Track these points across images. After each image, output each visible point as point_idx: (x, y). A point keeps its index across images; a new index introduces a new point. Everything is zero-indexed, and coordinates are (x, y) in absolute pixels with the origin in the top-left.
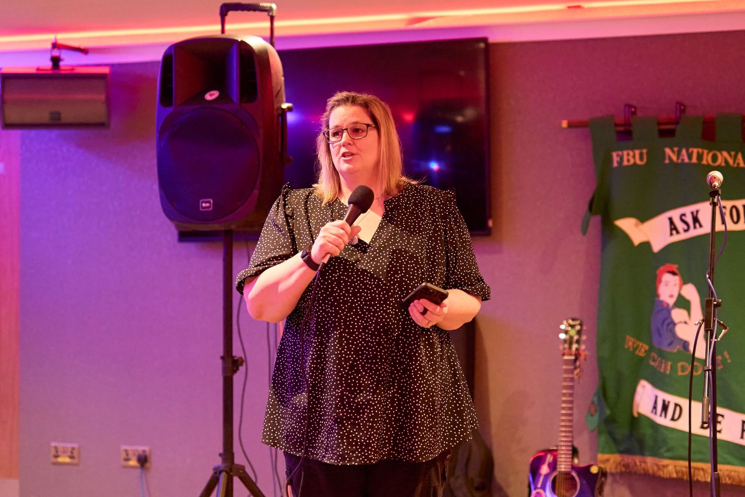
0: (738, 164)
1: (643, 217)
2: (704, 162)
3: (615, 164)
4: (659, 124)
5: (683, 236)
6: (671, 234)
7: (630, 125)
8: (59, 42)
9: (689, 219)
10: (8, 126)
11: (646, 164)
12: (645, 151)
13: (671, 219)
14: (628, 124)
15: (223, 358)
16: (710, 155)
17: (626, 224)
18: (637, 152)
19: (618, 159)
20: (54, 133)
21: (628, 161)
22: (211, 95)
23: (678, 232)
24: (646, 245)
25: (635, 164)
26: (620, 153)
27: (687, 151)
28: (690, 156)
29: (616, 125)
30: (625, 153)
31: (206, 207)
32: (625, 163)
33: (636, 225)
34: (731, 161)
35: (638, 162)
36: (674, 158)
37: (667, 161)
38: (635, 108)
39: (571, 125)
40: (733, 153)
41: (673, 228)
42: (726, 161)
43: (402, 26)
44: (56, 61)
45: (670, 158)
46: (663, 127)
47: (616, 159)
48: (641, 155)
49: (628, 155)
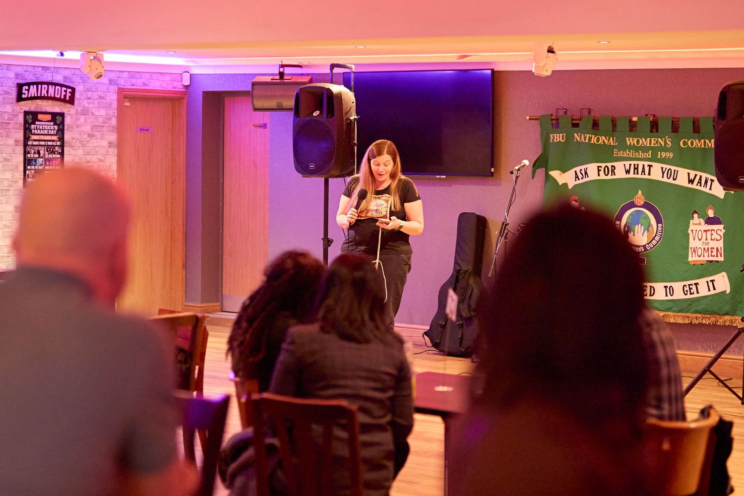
0: (610, 143)
1: (564, 171)
2: (592, 142)
3: (551, 141)
4: (572, 120)
5: (581, 181)
6: (576, 180)
7: (558, 119)
8: (285, 63)
9: (583, 172)
10: (255, 109)
11: (565, 142)
12: (565, 134)
13: (576, 172)
15: (323, 239)
16: (596, 138)
17: (555, 174)
20: (283, 113)
21: (557, 139)
22: (316, 113)
23: (579, 179)
24: (565, 185)
25: (560, 141)
26: (553, 135)
27: (584, 135)
28: (585, 138)
29: (552, 119)
30: (556, 135)
31: (312, 167)
32: (555, 141)
33: (560, 174)
34: (606, 142)
35: (562, 141)
36: (578, 139)
37: (575, 141)
38: (566, 110)
39: (530, 119)
40: (607, 137)
41: (577, 177)
42: (604, 142)
43: (455, 60)
44: (281, 75)
45: (576, 139)
46: (574, 122)
47: (552, 138)
48: (563, 136)
49: (557, 136)
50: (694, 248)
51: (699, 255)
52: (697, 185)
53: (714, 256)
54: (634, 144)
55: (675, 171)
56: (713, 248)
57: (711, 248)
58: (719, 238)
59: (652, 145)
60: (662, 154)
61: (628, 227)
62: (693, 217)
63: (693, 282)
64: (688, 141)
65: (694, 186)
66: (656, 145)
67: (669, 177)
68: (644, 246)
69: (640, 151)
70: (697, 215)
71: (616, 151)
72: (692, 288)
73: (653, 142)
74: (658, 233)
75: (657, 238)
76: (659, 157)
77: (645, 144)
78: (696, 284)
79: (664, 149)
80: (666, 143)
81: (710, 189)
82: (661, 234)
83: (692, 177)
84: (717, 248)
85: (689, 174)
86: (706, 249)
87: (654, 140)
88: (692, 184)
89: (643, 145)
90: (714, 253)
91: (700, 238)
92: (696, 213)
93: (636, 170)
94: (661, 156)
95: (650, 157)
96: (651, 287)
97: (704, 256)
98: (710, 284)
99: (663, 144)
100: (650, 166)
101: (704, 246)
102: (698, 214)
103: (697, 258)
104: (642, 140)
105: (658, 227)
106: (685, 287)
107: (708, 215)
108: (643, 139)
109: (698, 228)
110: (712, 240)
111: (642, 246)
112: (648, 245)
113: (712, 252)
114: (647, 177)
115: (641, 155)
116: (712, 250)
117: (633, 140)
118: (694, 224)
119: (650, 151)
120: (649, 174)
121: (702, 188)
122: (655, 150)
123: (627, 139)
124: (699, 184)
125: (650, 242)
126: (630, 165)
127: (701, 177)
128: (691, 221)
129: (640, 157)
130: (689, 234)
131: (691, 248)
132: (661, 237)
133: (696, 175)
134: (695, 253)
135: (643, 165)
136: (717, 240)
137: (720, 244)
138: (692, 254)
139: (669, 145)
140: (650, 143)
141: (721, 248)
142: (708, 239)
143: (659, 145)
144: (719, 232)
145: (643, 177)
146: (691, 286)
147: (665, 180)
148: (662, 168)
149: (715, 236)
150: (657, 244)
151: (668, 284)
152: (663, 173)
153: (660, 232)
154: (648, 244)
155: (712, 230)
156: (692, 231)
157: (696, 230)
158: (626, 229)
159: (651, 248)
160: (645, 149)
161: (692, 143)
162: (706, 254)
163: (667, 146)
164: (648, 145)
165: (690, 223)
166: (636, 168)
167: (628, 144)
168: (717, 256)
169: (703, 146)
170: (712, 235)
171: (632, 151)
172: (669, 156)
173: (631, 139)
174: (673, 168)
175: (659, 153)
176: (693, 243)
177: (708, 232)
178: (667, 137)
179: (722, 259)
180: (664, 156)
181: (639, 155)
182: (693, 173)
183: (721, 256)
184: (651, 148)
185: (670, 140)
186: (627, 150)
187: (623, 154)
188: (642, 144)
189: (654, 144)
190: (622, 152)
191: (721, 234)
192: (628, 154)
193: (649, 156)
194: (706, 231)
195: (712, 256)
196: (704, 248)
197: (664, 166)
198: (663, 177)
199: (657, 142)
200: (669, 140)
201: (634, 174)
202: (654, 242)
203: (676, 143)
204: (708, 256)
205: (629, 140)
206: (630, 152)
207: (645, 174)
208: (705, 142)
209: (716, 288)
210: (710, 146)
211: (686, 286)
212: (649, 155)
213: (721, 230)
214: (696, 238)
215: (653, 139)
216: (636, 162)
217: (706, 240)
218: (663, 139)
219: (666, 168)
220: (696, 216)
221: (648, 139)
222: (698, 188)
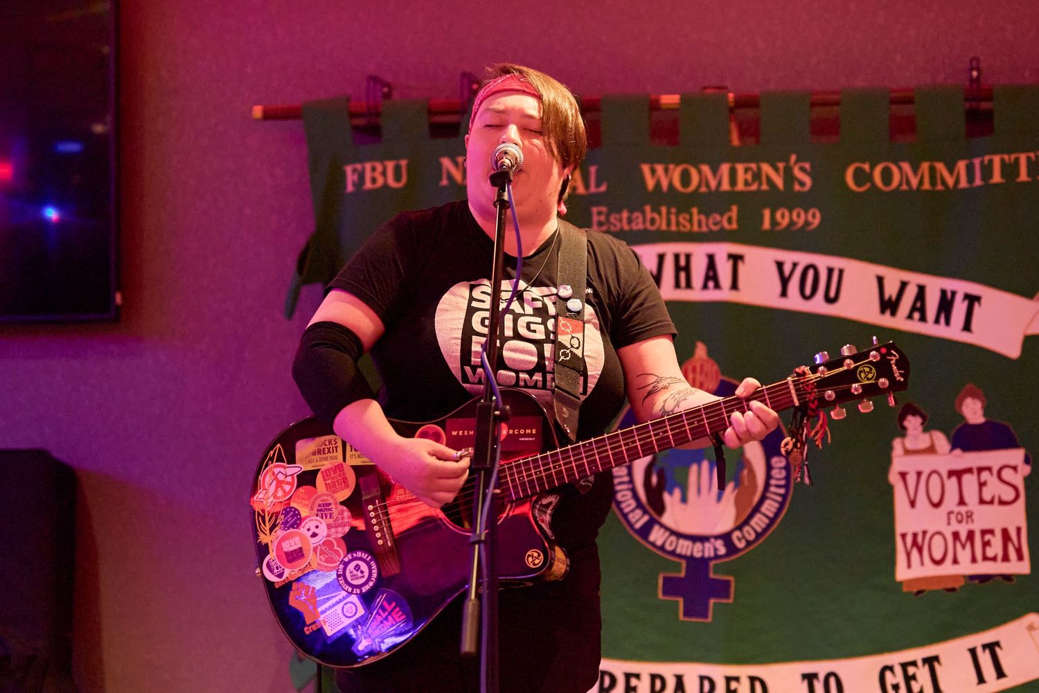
0: (575, 189)
3: (350, 188)
4: (431, 112)
7: (378, 114)
11: (406, 187)
12: (404, 163)
14: (374, 113)
18: (390, 165)
19: (355, 177)
21: (374, 180)
25: (385, 186)
26: (359, 166)
29: (352, 115)
30: (368, 166)
32: (368, 185)
35: (391, 182)
36: (459, 177)
37: (445, 182)
38: (390, 86)
39: (268, 115)
45: (450, 177)
46: (439, 119)
47: (351, 178)
48: (397, 170)
49: (374, 169)
50: (915, 535)
51: (938, 556)
52: (910, 317)
53: (994, 559)
54: (671, 186)
55: (830, 271)
56: (991, 532)
57: (984, 532)
58: (1008, 494)
59: (740, 186)
60: (778, 215)
61: (661, 475)
62: (904, 428)
63: (917, 654)
64: (873, 167)
65: (900, 322)
66: (754, 187)
67: (808, 291)
68: (726, 537)
69: (695, 211)
70: (918, 420)
71: (600, 213)
72: (914, 677)
73: (741, 176)
74: (773, 489)
75: (769, 507)
76: (767, 225)
77: (713, 184)
78: (931, 662)
79: (787, 198)
80: (789, 177)
81: (967, 327)
82: (782, 491)
83: (891, 290)
84: (1005, 533)
85: (880, 280)
86: (963, 536)
87: (746, 170)
88: (893, 314)
89: (703, 189)
90: (996, 548)
91: (936, 499)
92: (915, 412)
93: (683, 275)
94: (774, 222)
95: (734, 226)
96: (753, 679)
97: (955, 561)
98: (985, 659)
99: (779, 181)
100: (736, 259)
101: (955, 526)
102: (924, 418)
103: (930, 570)
104: (700, 172)
105: (769, 468)
106: (888, 674)
107: (963, 418)
108: (706, 169)
109: (926, 463)
110: (982, 501)
111: (717, 537)
112: (737, 534)
113: (986, 544)
114: (725, 294)
115: (697, 220)
116: (987, 537)
117: (666, 170)
118: (907, 452)
119: (735, 209)
120: (734, 286)
121: (929, 329)
122: (750, 204)
123: (646, 169)
124: (917, 315)
125: (746, 522)
126: (661, 258)
127: (921, 290)
128: (897, 443)
129: (696, 228)
130: (889, 490)
131: (904, 536)
132: (782, 505)
133: (904, 285)
134: (920, 550)
135: (711, 258)
136: (1002, 503)
137: (1016, 517)
138: (908, 555)
139: (802, 184)
140: (733, 181)
141: (1019, 530)
142: (967, 498)
143: (765, 187)
144: (1008, 474)
145: (712, 295)
146: (911, 670)
147: (794, 302)
148: (780, 265)
149: (994, 488)
150: (768, 526)
151: (821, 668)
152: (785, 281)
153: (778, 486)
154: (739, 528)
155: (980, 470)
156: (903, 475)
157: (919, 474)
158: (654, 480)
159: (749, 543)
160: (712, 202)
161: (887, 176)
162: (964, 555)
163: (797, 187)
164: (726, 186)
165: (890, 448)
166: (683, 268)
167: (650, 183)
168: (1006, 558)
169: (927, 186)
170: (982, 485)
171: (664, 210)
172: (807, 223)
173: (660, 169)
174: (823, 262)
175: (767, 213)
176: (907, 520)
177: (966, 478)
178: (793, 158)
179: (1024, 568)
180: (785, 222)
181: (691, 221)
182: (893, 278)
183: (1020, 557)
184: (733, 197)
185: (807, 166)
186: (648, 208)
187: (630, 221)
188: (699, 186)
189: (747, 183)
190: (625, 215)
191: (1018, 481)
192: (653, 221)
193: (730, 221)
194: (957, 474)
195: (985, 558)
196: (956, 535)
197: (788, 257)
198: (784, 294)
199: (757, 176)
200: (802, 169)
201: (677, 285)
202: (759, 522)
203: (827, 176)
204: (974, 560)
205: (653, 171)
206: (660, 213)
207: (717, 286)
208: (932, 170)
209: (1006, 669)
210: (950, 181)
211: (891, 668)
212: (730, 219)
213: (1015, 468)
214: (922, 499)
215: (740, 168)
216: (682, 248)
217: (962, 502)
218: (781, 165)
219: (795, 265)
220: (913, 423)
221: (725, 168)
222: (915, 326)
